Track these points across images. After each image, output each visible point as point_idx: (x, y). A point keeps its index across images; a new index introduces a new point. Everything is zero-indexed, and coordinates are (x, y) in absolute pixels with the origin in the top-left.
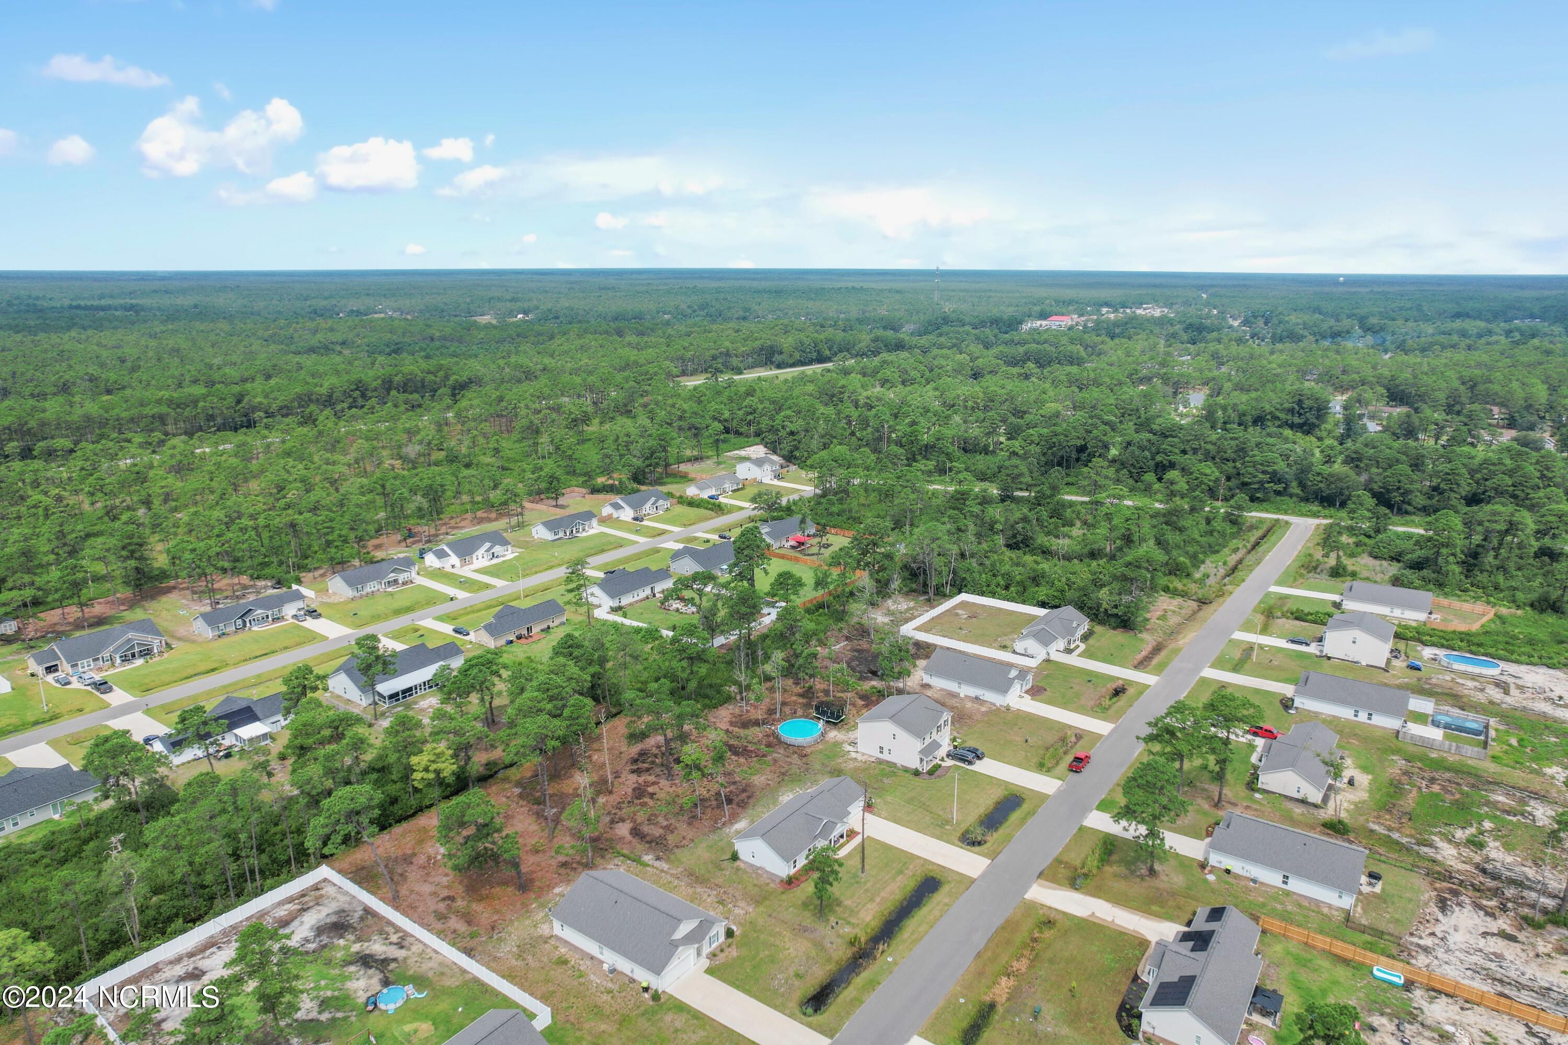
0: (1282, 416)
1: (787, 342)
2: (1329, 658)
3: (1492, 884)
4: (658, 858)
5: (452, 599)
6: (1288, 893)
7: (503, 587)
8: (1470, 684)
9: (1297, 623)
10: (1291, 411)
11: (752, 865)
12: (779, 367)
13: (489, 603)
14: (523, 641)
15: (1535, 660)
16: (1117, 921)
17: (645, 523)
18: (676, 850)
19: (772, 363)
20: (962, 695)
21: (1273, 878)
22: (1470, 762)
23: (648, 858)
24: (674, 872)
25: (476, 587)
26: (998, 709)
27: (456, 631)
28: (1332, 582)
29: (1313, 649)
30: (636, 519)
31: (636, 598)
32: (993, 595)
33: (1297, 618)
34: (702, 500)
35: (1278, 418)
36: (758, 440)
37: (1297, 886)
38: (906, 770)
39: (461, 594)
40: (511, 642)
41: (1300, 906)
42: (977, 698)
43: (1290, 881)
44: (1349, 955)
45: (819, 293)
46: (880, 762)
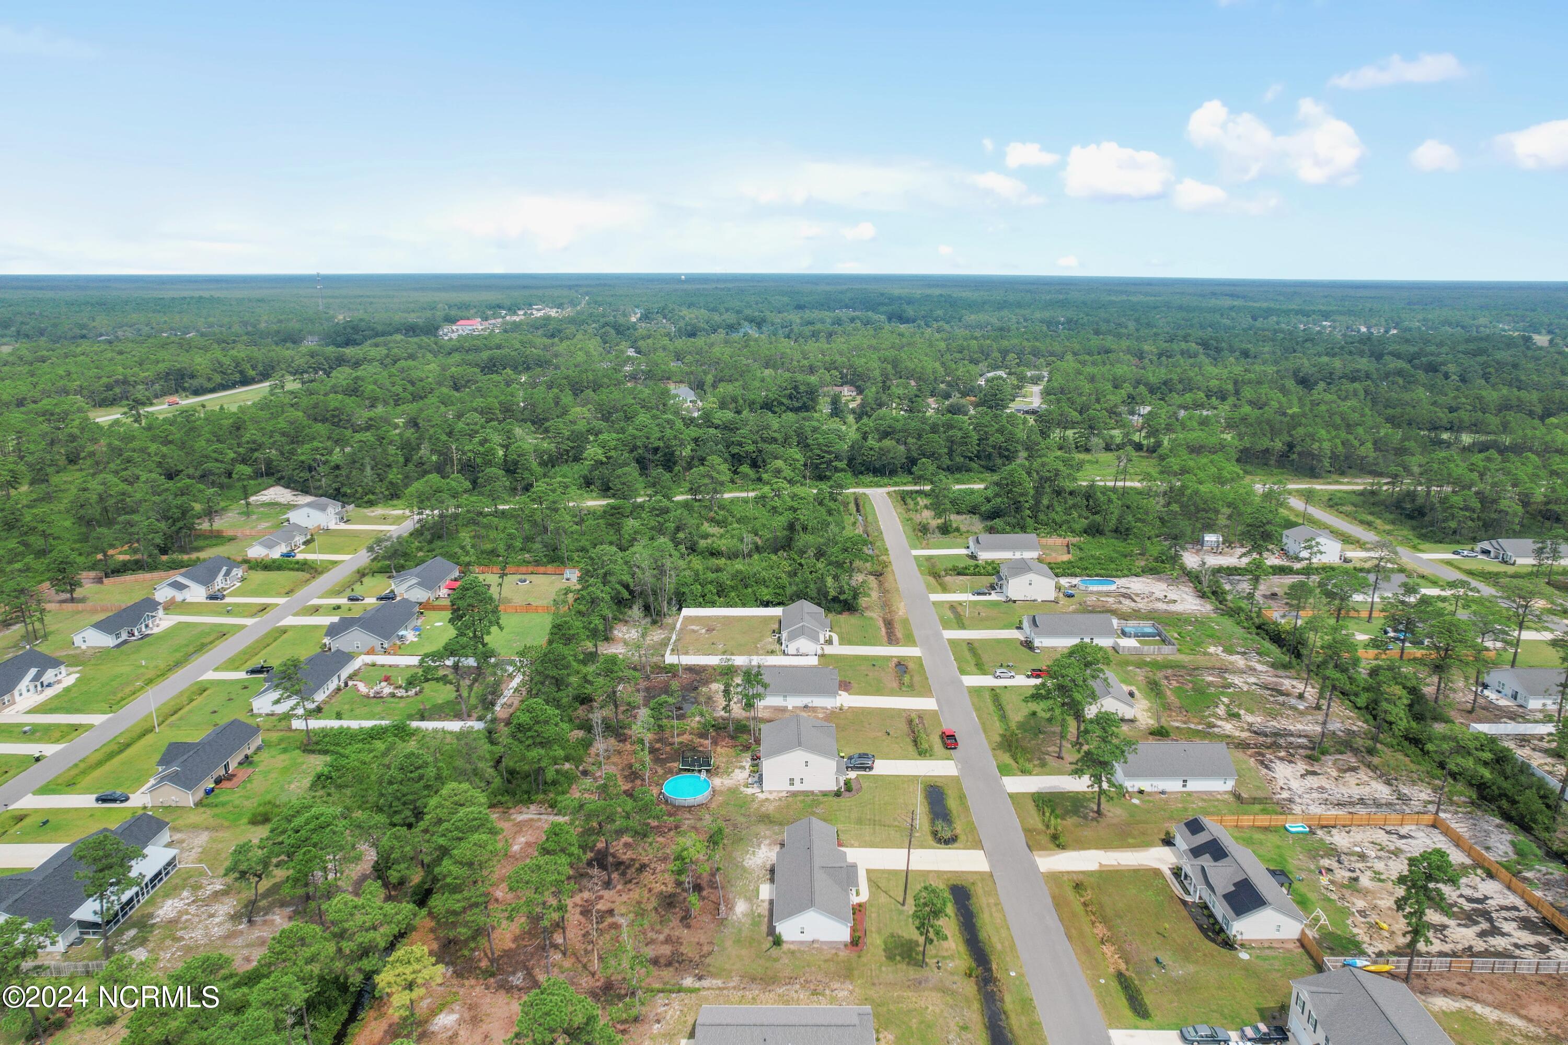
0: (785, 401)
1: (200, 362)
2: (1015, 601)
3: (1269, 740)
4: (700, 978)
5: (37, 759)
6: (1189, 794)
7: (102, 725)
8: (1111, 600)
9: (961, 578)
10: (790, 397)
11: (802, 943)
12: (197, 392)
13: (108, 749)
14: (225, 784)
15: (1125, 572)
16: (1122, 863)
17: (228, 600)
18: (708, 960)
19: (184, 389)
20: (790, 708)
21: (1173, 785)
22: (1170, 658)
23: (688, 982)
24: (732, 984)
25: (57, 734)
26: (833, 713)
27: (102, 799)
28: (946, 539)
29: (994, 597)
30: (212, 597)
31: (328, 693)
32: (713, 604)
33: (959, 574)
34: (274, 561)
35: (783, 404)
36: (271, 481)
37: (1195, 785)
38: (825, 794)
39: (49, 749)
40: (212, 790)
41: (1204, 800)
42: (806, 707)
43: (1188, 783)
44: (1267, 824)
45: (162, 306)
46: (794, 794)
